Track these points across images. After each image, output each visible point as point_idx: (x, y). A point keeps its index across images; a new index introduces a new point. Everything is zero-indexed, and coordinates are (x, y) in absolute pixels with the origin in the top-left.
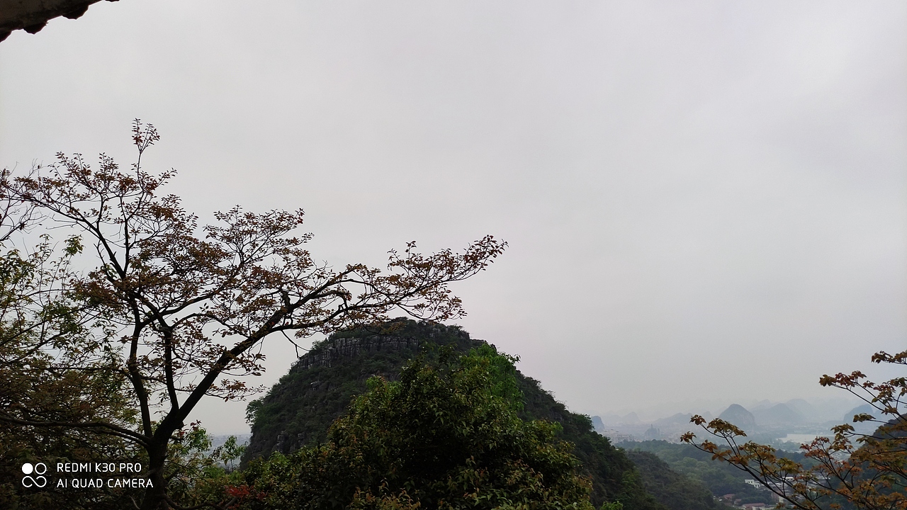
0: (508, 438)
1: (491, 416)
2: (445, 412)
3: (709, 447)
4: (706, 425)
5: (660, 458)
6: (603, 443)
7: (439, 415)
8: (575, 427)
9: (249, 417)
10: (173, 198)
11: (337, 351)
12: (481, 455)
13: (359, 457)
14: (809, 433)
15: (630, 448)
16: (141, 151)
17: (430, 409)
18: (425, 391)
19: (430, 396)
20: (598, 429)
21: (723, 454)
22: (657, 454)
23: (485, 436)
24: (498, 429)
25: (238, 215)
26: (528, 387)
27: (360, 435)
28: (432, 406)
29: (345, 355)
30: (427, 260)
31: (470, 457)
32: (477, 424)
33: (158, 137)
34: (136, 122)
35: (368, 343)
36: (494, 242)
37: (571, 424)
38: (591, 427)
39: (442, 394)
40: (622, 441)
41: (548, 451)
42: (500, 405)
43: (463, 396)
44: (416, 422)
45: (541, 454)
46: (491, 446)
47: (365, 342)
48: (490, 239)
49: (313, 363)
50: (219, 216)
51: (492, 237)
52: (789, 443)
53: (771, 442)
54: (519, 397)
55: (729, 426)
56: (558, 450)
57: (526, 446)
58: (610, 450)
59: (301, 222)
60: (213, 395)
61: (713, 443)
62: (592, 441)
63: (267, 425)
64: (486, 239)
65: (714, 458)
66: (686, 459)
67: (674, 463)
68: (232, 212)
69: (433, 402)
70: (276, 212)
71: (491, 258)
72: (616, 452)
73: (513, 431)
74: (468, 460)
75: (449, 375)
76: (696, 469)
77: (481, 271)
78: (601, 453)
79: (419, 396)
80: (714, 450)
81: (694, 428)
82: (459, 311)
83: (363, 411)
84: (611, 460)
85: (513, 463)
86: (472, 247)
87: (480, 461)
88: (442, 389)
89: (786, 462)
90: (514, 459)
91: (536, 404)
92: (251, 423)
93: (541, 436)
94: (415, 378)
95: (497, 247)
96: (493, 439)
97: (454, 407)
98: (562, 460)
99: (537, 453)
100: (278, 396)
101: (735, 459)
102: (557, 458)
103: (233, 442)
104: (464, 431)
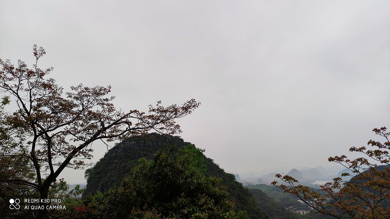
0: (200, 184)
1: (192, 175)
2: (172, 173)
3: (283, 187)
4: (282, 178)
6: (240, 185)
7: (170, 174)
8: (228, 179)
9: (86, 176)
10: (52, 80)
11: (126, 147)
12: (187, 192)
13: (135, 193)
14: (324, 181)
15: (251, 187)
16: (37, 59)
17: (166, 172)
18: (164, 164)
19: (165, 166)
20: (238, 180)
21: (288, 190)
22: (262, 190)
23: (189, 184)
24: (195, 180)
25: (81, 88)
26: (208, 162)
27: (135, 184)
29: (129, 149)
30: (166, 109)
31: (183, 193)
32: (186, 179)
33: (45, 53)
34: (35, 46)
36: (195, 102)
37: (226, 178)
38: (235, 179)
39: (171, 166)
40: (247, 184)
41: (216, 190)
42: (196, 170)
43: (180, 166)
44: (160, 178)
45: (213, 191)
46: (192, 188)
47: (138, 143)
49: (115, 152)
50: (73, 88)
51: (194, 100)
52: (316, 184)
53: (308, 184)
54: (205, 167)
55: (291, 178)
56: (221, 190)
57: (207, 188)
58: (242, 188)
59: (110, 91)
60: (69, 167)
61: (285, 185)
62: (235, 185)
63: (94, 179)
64: (192, 100)
65: (285, 192)
66: (274, 192)
67: (269, 194)
68: (79, 87)
69: (167, 169)
70: (99, 87)
71: (193, 108)
72: (245, 189)
73: (202, 181)
74: (181, 194)
75: (174, 158)
76: (278, 196)
77: (189, 114)
78: (239, 190)
79: (161, 166)
80: (285, 188)
81: (277, 179)
82: (179, 131)
83: (136, 173)
84: (243, 193)
85: (201, 195)
86: (186, 103)
87: (187, 194)
88: (171, 164)
89: (314, 193)
90: (202, 193)
91: (211, 170)
92: (86, 179)
93: (213, 184)
94: (159, 159)
95: (196, 104)
96: (193, 185)
97: (176, 171)
98: (222, 194)
99: (211, 191)
100: (99, 167)
101: (293, 192)
102: (220, 193)
103: (78, 187)
104: (180, 181)
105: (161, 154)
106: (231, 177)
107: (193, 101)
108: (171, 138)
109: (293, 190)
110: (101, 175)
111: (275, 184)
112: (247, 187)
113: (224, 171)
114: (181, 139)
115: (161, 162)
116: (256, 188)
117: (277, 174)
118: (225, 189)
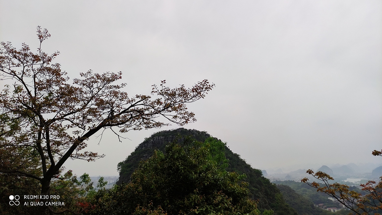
0: (216, 180)
1: (208, 169)
2: (184, 168)
3: (315, 185)
4: (314, 174)
5: (291, 188)
6: (267, 181)
7: (181, 168)
8: (255, 174)
9: (119, 169)
10: (58, 65)
12: (202, 188)
13: (141, 189)
14: (357, 178)
15: (278, 183)
16: (41, 42)
17: (177, 166)
18: (176, 157)
19: (177, 159)
20: (265, 176)
21: (322, 189)
22: (290, 186)
23: (204, 179)
24: (210, 175)
25: (91, 74)
26: (235, 157)
28: (178, 164)
29: (158, 143)
30: (172, 90)
31: (196, 189)
32: (200, 173)
33: (50, 35)
34: (38, 28)
35: (167, 139)
36: (208, 83)
37: (253, 173)
38: (261, 175)
39: (184, 158)
40: (275, 180)
41: (235, 187)
42: (212, 164)
43: (194, 160)
44: (170, 172)
45: (232, 188)
46: (206, 184)
47: (166, 138)
48: (206, 81)
49: (145, 147)
50: (82, 75)
51: (207, 80)
52: (348, 182)
53: (340, 182)
54: (227, 162)
55: (326, 175)
56: (241, 186)
57: (225, 185)
58: (270, 184)
59: (121, 78)
61: (317, 182)
62: (262, 181)
63: (125, 172)
64: (204, 81)
65: (318, 191)
66: (302, 189)
67: (298, 190)
68: (88, 73)
69: (179, 162)
70: (109, 73)
71: (206, 91)
72: (273, 185)
73: (218, 177)
74: (195, 190)
75: (188, 150)
76: (307, 193)
77: (202, 98)
78: (266, 186)
79: (173, 159)
80: (318, 187)
81: (308, 176)
82: (193, 119)
83: (145, 166)
84: (270, 189)
85: (217, 193)
86: (197, 85)
87: (201, 191)
88: (184, 156)
89: (353, 193)
90: (219, 190)
91: (238, 165)
92: (119, 171)
93: (232, 179)
94: (171, 151)
95: (209, 86)
96: (208, 181)
97: (189, 165)
98: (242, 191)
99: (230, 187)
100: (130, 160)
101: (328, 191)
102: (239, 190)
103: (102, 180)
104: (193, 176)
105: (173, 145)
106: (258, 173)
107: (205, 82)
108: (198, 134)
109: (327, 189)
110: (132, 168)
111: (306, 182)
112: (275, 183)
113: (251, 167)
114: (207, 134)
115: (174, 154)
116: (284, 184)
117: (309, 170)
118: (246, 186)
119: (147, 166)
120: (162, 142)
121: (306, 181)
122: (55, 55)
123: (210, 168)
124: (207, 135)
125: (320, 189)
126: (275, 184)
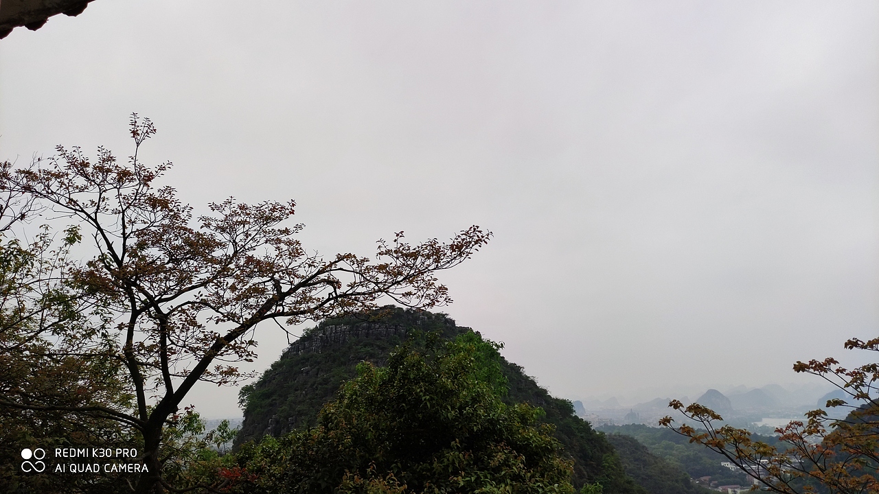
0: (492, 422)
1: (476, 400)
2: (431, 397)
3: (686, 430)
4: (684, 409)
5: (639, 441)
6: (585, 426)
7: (425, 399)
8: (557, 411)
9: (242, 401)
10: (169, 190)
11: (327, 337)
12: (466, 438)
13: (348, 440)
14: (784, 417)
15: (610, 431)
16: (138, 144)
17: (416, 393)
18: (412, 376)
19: (416, 380)
20: (579, 413)
21: (700, 437)
22: (636, 437)
23: (469, 419)
24: (482, 412)
25: (232, 206)
26: (512, 372)
27: (349, 419)
28: (418, 390)
29: (334, 341)
30: (414, 249)
31: (455, 440)
32: (461, 408)
33: (155, 130)
34: (133, 116)
35: (357, 330)
36: (480, 232)
37: (553, 408)
38: (572, 411)
39: (429, 379)
40: (602, 424)
41: (531, 434)
42: (485, 390)
43: (449, 380)
44: (403, 406)
45: (523, 437)
46: (475, 429)
47: (355, 329)
49: (303, 349)
50: (214, 207)
51: (478, 227)
52: (764, 426)
54: (503, 382)
55: (706, 411)
56: (540, 433)
57: (510, 430)
58: (591, 434)
59: (292, 212)
60: (206, 380)
61: (691, 426)
62: (574, 425)
63: (258, 409)
64: (472, 229)
65: (691, 442)
66: (664, 442)
67: (653, 446)
68: (226, 203)
69: (420, 387)
70: (269, 203)
71: (477, 246)
72: (597, 435)
73: (496, 415)
74: (453, 443)
75: (435, 362)
76: (674, 452)
77: (467, 259)
78: (582, 437)
79: (406, 381)
80: (691, 434)
81: (672, 412)
82: (446, 299)
83: (351, 395)
84: (592, 443)
85: (496, 446)
86: (459, 236)
87: (465, 444)
88: (428, 375)
89: (761, 445)
90: (498, 442)
91: (519, 390)
92: (243, 407)
93: (523, 419)
94: (402, 364)
95: (483, 237)
96: (477, 422)
97: (440, 392)
98: (544, 443)
99: (520, 436)
100: (270, 382)
101: (711, 442)
102: (539, 441)
103: (226, 426)
104: (449, 415)
105: (405, 352)
106: (564, 407)
107: (475, 229)
108: (428, 318)
109: (710, 438)
110: (274, 400)
111: (668, 424)
112: (602, 430)
113: (549, 394)
114: (449, 319)
115: (407, 370)
116: (623, 433)
117: (675, 401)
118: (552, 431)
119: (357, 395)
120: (345, 339)
121: (669, 422)
122: (162, 168)
123: (481, 398)
124: (448, 322)
125: (696, 439)
126: (602, 433)
